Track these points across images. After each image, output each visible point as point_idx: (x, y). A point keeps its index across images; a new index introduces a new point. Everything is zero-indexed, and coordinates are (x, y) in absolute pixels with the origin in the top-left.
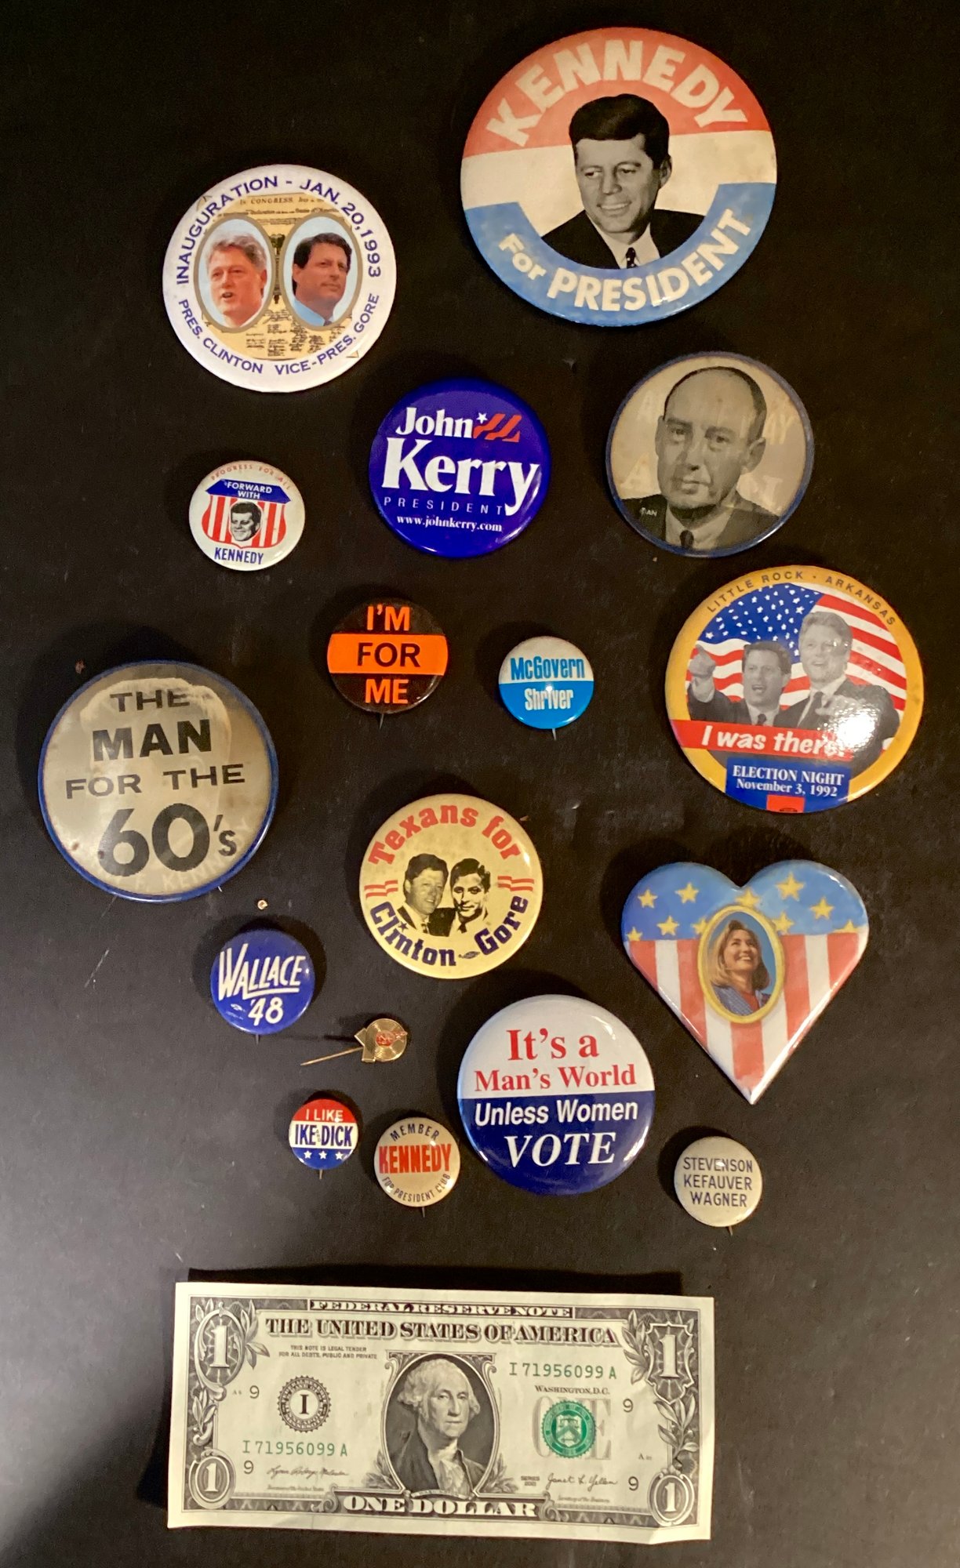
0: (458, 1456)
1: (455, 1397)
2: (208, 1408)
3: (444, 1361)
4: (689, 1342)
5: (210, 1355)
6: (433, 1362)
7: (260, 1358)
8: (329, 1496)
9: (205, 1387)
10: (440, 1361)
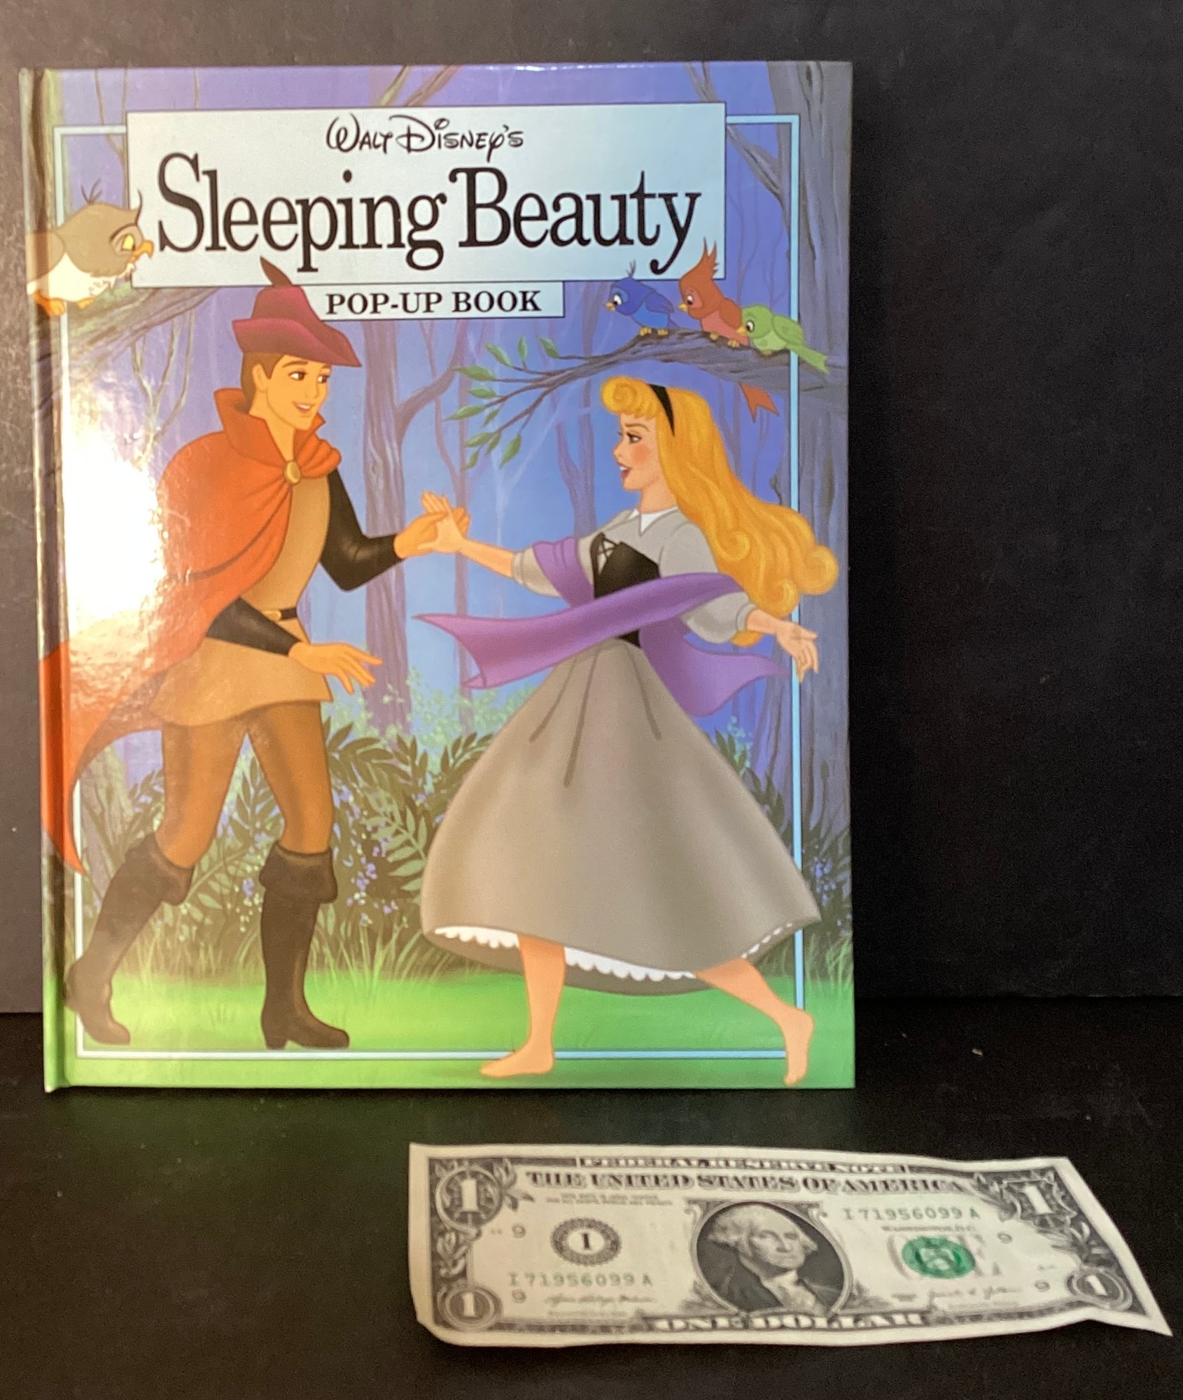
0: (799, 1282)
1: (782, 1236)
2: (458, 1246)
3: (760, 1208)
4: (1055, 1188)
5: (457, 1202)
6: (745, 1209)
7: (522, 1204)
8: (635, 1322)
9: (453, 1229)
10: (753, 1207)
